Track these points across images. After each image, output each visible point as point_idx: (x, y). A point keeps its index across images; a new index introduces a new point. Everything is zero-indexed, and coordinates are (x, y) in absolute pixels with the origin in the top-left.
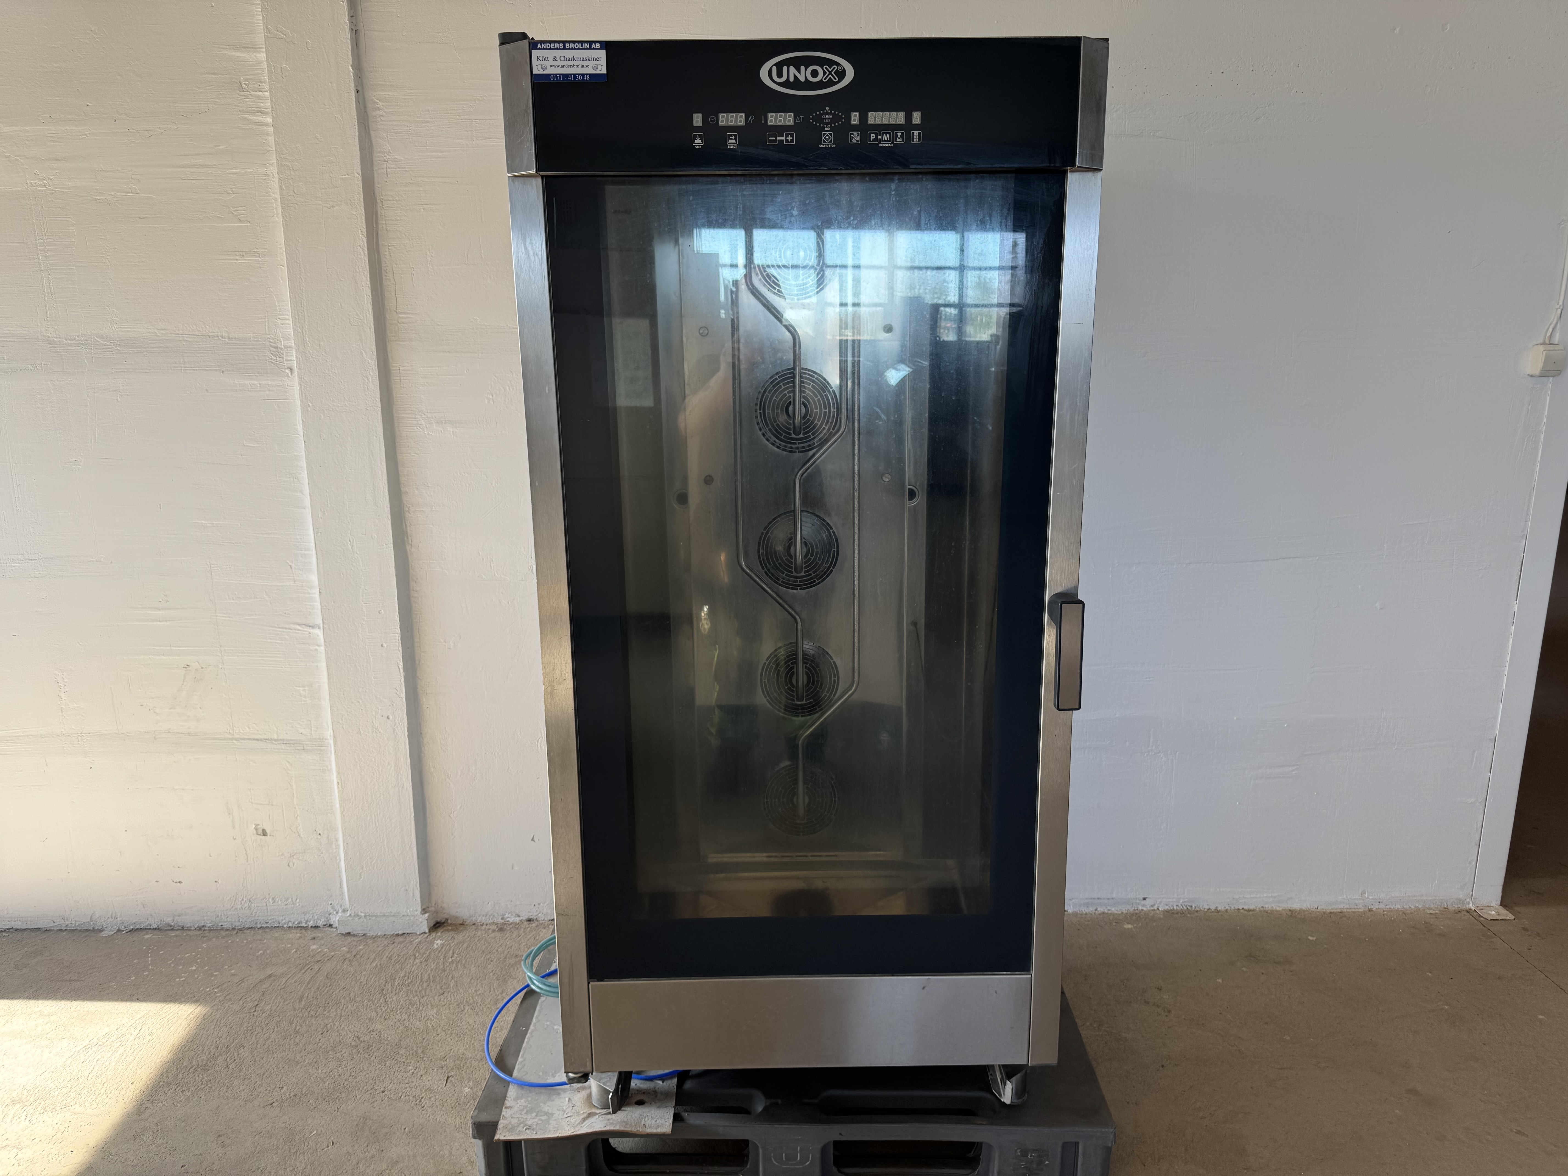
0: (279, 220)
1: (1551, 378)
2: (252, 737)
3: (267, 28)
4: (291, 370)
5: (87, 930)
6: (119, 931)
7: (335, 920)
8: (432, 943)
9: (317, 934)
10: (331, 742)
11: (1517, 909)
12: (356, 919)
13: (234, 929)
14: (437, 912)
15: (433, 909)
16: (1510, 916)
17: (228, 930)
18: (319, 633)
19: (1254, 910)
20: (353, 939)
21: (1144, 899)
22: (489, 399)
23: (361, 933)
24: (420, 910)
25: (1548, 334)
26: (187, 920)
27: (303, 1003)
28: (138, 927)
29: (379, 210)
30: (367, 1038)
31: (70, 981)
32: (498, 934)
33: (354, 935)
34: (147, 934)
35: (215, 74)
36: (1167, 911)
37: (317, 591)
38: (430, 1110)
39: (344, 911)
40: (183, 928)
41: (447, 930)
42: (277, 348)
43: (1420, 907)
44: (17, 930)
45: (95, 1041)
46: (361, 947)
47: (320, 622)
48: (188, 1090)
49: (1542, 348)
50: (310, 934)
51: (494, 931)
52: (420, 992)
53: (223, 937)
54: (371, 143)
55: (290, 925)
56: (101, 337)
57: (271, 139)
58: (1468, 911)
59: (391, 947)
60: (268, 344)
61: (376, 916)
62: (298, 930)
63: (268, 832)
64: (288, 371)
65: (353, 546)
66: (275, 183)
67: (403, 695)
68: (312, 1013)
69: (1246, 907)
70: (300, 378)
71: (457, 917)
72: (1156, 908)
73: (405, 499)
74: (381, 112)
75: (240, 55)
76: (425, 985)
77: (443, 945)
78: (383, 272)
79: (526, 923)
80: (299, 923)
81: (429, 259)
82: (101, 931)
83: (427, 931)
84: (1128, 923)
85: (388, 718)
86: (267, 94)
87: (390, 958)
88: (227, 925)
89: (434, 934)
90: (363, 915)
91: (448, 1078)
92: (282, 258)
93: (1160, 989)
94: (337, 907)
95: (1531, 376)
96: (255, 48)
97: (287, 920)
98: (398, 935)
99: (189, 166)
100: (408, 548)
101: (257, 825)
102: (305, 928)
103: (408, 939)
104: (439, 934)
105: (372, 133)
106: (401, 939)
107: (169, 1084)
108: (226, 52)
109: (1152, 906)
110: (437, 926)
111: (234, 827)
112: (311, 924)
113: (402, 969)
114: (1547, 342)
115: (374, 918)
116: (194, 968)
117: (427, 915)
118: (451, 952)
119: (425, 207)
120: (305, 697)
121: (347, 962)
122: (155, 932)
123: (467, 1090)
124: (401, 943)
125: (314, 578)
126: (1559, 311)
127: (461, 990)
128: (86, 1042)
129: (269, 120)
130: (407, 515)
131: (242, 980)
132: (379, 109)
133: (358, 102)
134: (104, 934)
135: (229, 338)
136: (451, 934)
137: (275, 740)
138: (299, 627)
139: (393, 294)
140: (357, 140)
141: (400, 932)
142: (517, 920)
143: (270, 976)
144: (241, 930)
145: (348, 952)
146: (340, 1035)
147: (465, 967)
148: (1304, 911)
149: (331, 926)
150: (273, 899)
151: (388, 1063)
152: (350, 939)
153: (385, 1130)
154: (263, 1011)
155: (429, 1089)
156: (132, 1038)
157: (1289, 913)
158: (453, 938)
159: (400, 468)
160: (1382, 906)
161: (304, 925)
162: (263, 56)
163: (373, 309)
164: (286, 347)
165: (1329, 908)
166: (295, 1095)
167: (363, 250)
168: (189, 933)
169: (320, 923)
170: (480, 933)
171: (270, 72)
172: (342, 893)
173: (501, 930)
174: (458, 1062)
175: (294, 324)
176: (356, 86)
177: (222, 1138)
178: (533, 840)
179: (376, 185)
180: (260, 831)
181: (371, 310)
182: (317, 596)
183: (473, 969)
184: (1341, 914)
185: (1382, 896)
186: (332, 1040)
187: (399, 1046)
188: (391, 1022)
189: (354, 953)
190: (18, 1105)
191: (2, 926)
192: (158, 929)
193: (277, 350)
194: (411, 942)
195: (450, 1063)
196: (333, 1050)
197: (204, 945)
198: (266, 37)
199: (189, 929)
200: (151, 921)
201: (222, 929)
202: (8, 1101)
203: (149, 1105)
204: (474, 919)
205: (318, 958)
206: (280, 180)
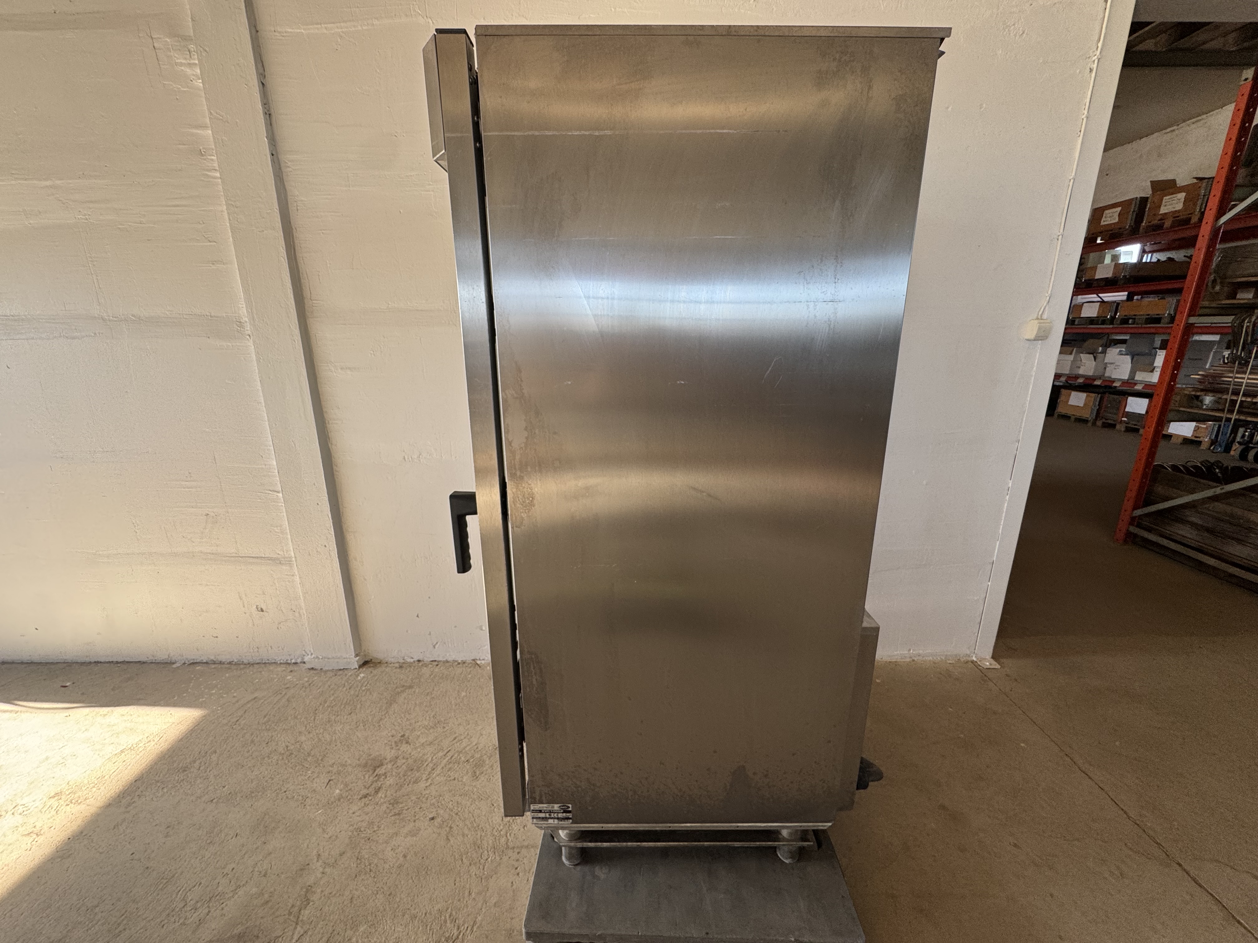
0: (231, 240)
1: (1040, 342)
2: (249, 555)
3: (211, 112)
4: (250, 336)
5: (167, 663)
6: (184, 663)
7: (306, 659)
8: (358, 675)
9: (295, 668)
10: (294, 560)
11: (1002, 660)
12: (316, 660)
13: (249, 664)
14: (365, 655)
15: (362, 654)
16: (998, 666)
17: (245, 664)
18: (280, 495)
20: (314, 672)
22: (371, 354)
23: (319, 668)
24: (354, 655)
25: (1040, 313)
26: (223, 658)
27: (265, 719)
28: (195, 661)
29: (294, 233)
30: (292, 747)
32: (398, 670)
33: (316, 669)
34: (199, 666)
35: (184, 145)
37: (276, 472)
38: (308, 807)
39: (311, 654)
40: (221, 662)
41: (370, 667)
42: (240, 322)
43: (943, 658)
45: (130, 746)
46: (316, 678)
47: (280, 489)
48: (167, 787)
49: (1036, 321)
50: (291, 668)
51: (396, 668)
52: (338, 712)
53: (241, 669)
54: (286, 189)
55: (282, 662)
56: (133, 316)
57: (221, 187)
58: (973, 662)
59: (334, 678)
60: (235, 320)
61: (329, 658)
62: (284, 666)
63: (264, 609)
64: (248, 337)
65: (295, 445)
66: (226, 217)
67: (333, 533)
68: (268, 727)
70: (254, 342)
71: (377, 659)
73: (325, 415)
74: (290, 169)
75: (199, 132)
76: (342, 707)
77: (364, 677)
78: (301, 274)
79: (416, 663)
80: (287, 660)
81: (329, 265)
82: (174, 663)
83: (357, 667)
85: (325, 546)
86: (215, 157)
87: (329, 686)
88: (246, 661)
89: (361, 669)
90: (321, 657)
91: (330, 781)
92: (235, 265)
94: (308, 652)
95: (1028, 340)
96: (205, 127)
98: (340, 670)
99: (174, 206)
100: (330, 445)
101: (257, 606)
102: (289, 664)
103: (346, 672)
104: (364, 669)
105: (286, 183)
106: (341, 672)
107: (158, 782)
108: (190, 130)
110: (365, 664)
111: (244, 607)
112: (293, 661)
113: (333, 694)
114: (1039, 317)
115: (326, 660)
116: (214, 691)
117: (357, 658)
118: (366, 683)
119: (323, 231)
121: (303, 689)
123: (338, 791)
124: (339, 675)
125: (274, 463)
126: (1048, 298)
127: (362, 712)
128: (124, 747)
129: (218, 175)
130: (328, 425)
131: (237, 701)
132: (289, 167)
133: (273, 161)
134: (174, 666)
135: (211, 316)
136: (370, 669)
137: (264, 558)
138: (268, 492)
139: (308, 288)
140: (274, 187)
141: (342, 668)
142: (412, 660)
143: (255, 698)
144: (253, 664)
145: (307, 682)
146: (277, 745)
147: (371, 694)
149: (304, 663)
150: (271, 647)
151: (297, 768)
152: (312, 672)
153: (273, 825)
154: (239, 725)
155: (314, 790)
158: (371, 672)
159: (321, 397)
160: (920, 658)
161: (289, 662)
162: (210, 132)
164: (245, 322)
165: (889, 660)
166: (230, 793)
167: (285, 259)
168: (223, 666)
169: (299, 661)
170: (387, 670)
171: (215, 143)
172: (310, 644)
173: (401, 667)
174: (340, 768)
175: (247, 307)
176: (271, 151)
179: (292, 218)
180: (259, 609)
181: (293, 298)
182: (277, 474)
183: (375, 696)
184: (896, 663)
185: (921, 652)
186: (270, 749)
187: (309, 754)
188: (311, 735)
189: (310, 682)
190: (56, 798)
191: (120, 660)
192: (207, 663)
193: (241, 324)
194: (346, 675)
195: (335, 769)
196: (268, 757)
197: (227, 675)
198: (210, 118)
199: (224, 663)
200: (202, 658)
201: (243, 663)
202: (52, 794)
203: (136, 799)
204: (387, 659)
205: (288, 686)
206: (228, 213)
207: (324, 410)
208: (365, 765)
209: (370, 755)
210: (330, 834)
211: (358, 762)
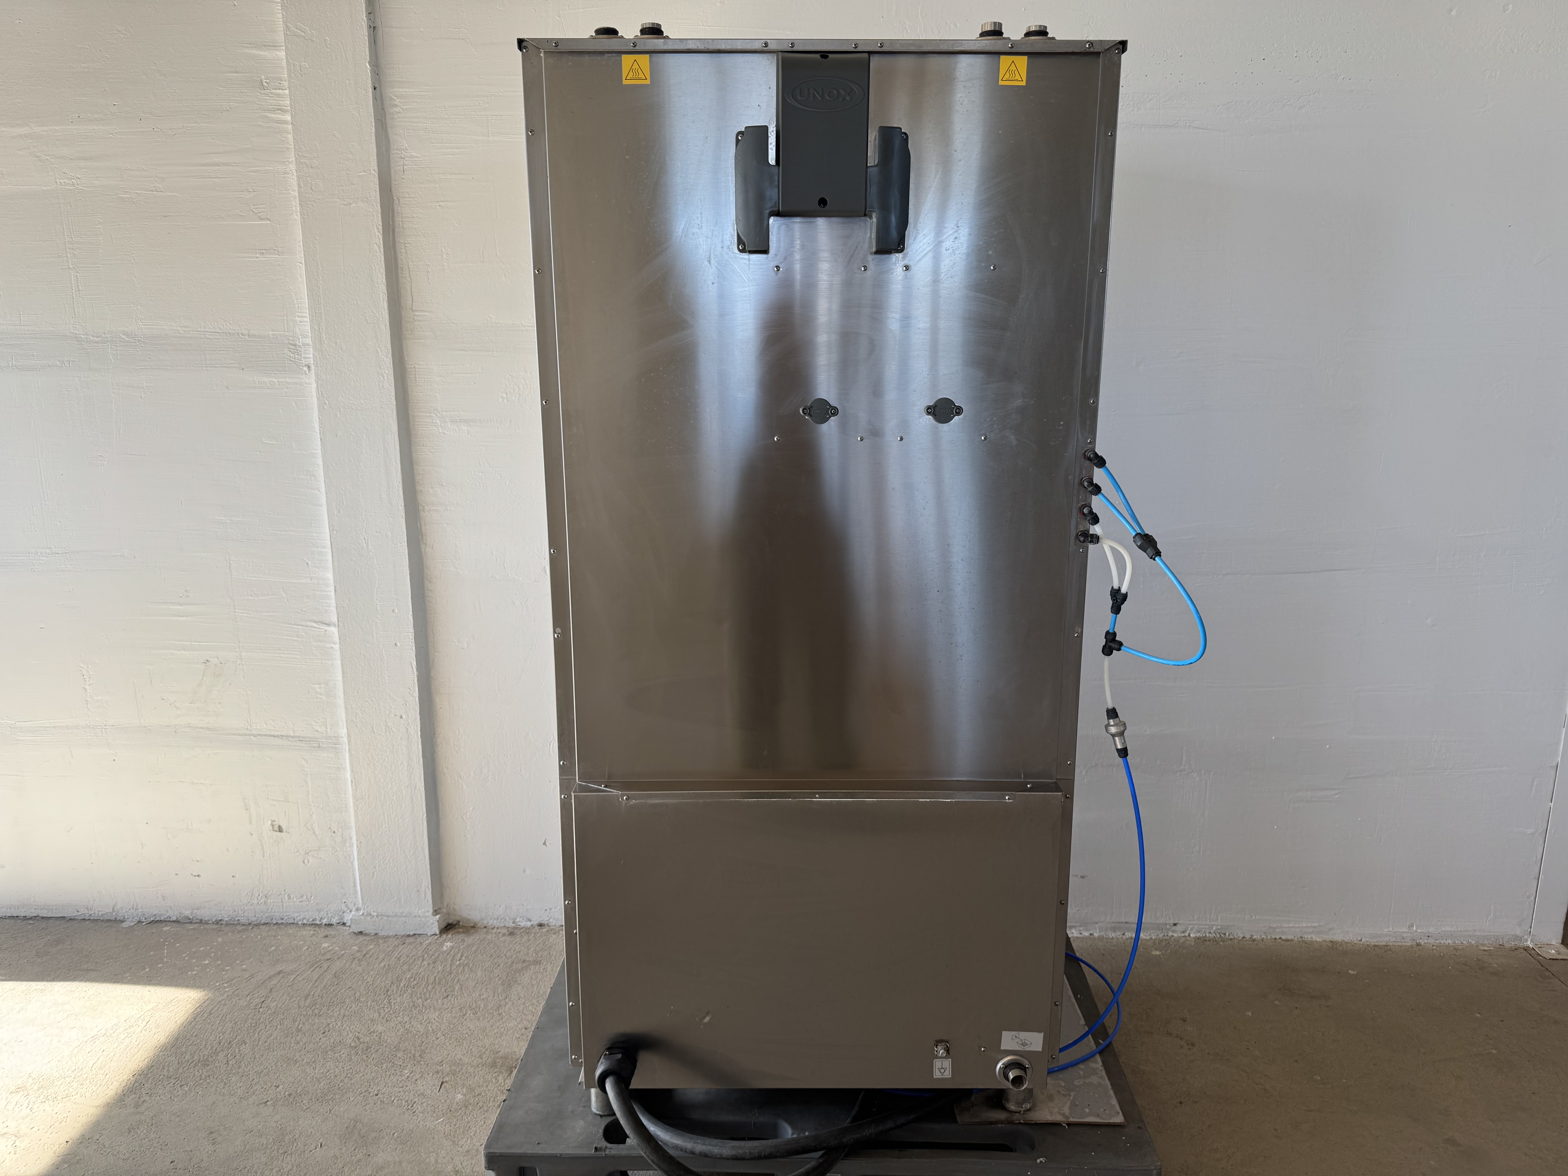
0: (297, 217)
2: (268, 733)
3: (287, 26)
4: (309, 367)
5: (109, 921)
6: (140, 922)
7: (348, 918)
8: (442, 944)
9: (331, 932)
10: (346, 740)
12: (368, 918)
13: (250, 924)
14: (448, 914)
15: (445, 910)
17: (244, 925)
18: (334, 630)
19: (1292, 940)
20: (365, 938)
21: (1175, 925)
22: (503, 398)
23: (373, 932)
24: (431, 911)
26: (205, 913)
27: (308, 1001)
28: (158, 919)
29: (396, 207)
30: (367, 1039)
31: (87, 970)
32: (508, 939)
33: (366, 935)
34: (166, 926)
35: (236, 72)
36: (1199, 938)
37: (332, 589)
38: (421, 1115)
39: (358, 910)
40: (201, 920)
41: (458, 932)
42: (295, 345)
43: (1473, 943)
44: (43, 918)
45: (103, 1031)
46: (371, 947)
47: (334, 619)
48: (187, 1084)
50: (323, 932)
51: (504, 935)
52: (425, 994)
53: (239, 932)
54: (388, 140)
55: (305, 922)
56: (126, 334)
57: (290, 136)
58: (1526, 949)
59: (401, 947)
60: (286, 341)
61: (388, 916)
62: (312, 928)
63: (284, 828)
64: (305, 369)
65: (367, 545)
66: (294, 182)
67: (416, 694)
68: (316, 1012)
69: (1284, 937)
70: (317, 375)
71: (469, 920)
72: (1187, 934)
73: (419, 497)
74: (399, 109)
75: (262, 53)
76: (430, 987)
77: (452, 947)
78: (399, 269)
79: (537, 928)
80: (313, 920)
81: (445, 256)
82: (122, 921)
83: (438, 933)
84: (1156, 950)
85: (401, 717)
86: (287, 92)
87: (399, 959)
88: (243, 920)
89: (444, 936)
90: (375, 914)
91: (442, 1083)
92: (300, 256)
93: (1184, 1020)
94: (351, 906)
96: (274, 46)
97: (302, 916)
98: (409, 936)
99: (211, 165)
100: (423, 547)
101: (273, 821)
102: (319, 926)
103: (419, 939)
104: (450, 936)
105: (389, 130)
106: (411, 940)
108: (247, 51)
109: (1183, 932)
110: (448, 927)
111: (250, 822)
112: (325, 921)
113: (409, 970)
115: (385, 918)
116: (207, 962)
117: (438, 917)
118: (459, 955)
119: (441, 204)
120: (321, 694)
121: (356, 961)
122: (174, 924)
123: (460, 1096)
124: (410, 944)
125: (330, 575)
127: (465, 994)
128: (94, 1033)
129: (288, 118)
130: (421, 513)
131: (252, 976)
132: (396, 106)
133: (375, 98)
134: (125, 925)
135: (249, 335)
136: (461, 936)
137: (292, 737)
138: (315, 625)
139: (409, 291)
140: (374, 137)
141: (412, 933)
142: (529, 924)
143: (279, 973)
144: (257, 925)
145: (358, 951)
146: (341, 1035)
147: (471, 970)
148: (1347, 943)
149: (344, 924)
150: (288, 895)
151: (384, 1066)
152: (361, 938)
153: (374, 1135)
154: (268, 1008)
155: (422, 1094)
156: (139, 1030)
157: (1330, 945)
158: (463, 940)
159: (417, 466)
160: (1431, 941)
161: (318, 922)
162: (282, 54)
163: (389, 307)
164: (304, 345)
165: (1373, 941)
166: (290, 1095)
167: (379, 247)
168: (207, 926)
169: (334, 921)
170: (489, 937)
171: (289, 70)
172: (356, 892)
173: (511, 934)
174: (454, 1068)
175: (311, 321)
176: (373, 83)
177: (214, 1135)
178: (544, 844)
179: (393, 182)
180: (276, 828)
181: (386, 308)
182: (333, 593)
183: (479, 973)
184: (1386, 948)
185: (1431, 930)
186: (332, 1040)
187: (397, 1049)
188: (392, 1024)
189: (364, 953)
190: (21, 1093)
191: (29, 914)
192: (177, 922)
193: (295, 348)
194: (421, 943)
195: (446, 1068)
196: (332, 1050)
197: (220, 939)
198: (286, 35)
199: (207, 923)
200: (170, 913)
201: (239, 923)
202: (13, 1088)
203: (147, 1098)
204: (485, 922)
205: (328, 956)
206: (298, 177)
207: (418, 488)
208: (494, 1065)
209: (498, 1052)
210: (466, 1148)
211: (480, 1061)
